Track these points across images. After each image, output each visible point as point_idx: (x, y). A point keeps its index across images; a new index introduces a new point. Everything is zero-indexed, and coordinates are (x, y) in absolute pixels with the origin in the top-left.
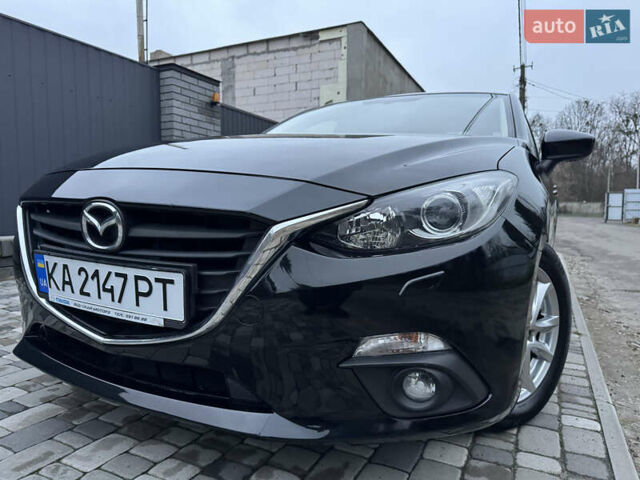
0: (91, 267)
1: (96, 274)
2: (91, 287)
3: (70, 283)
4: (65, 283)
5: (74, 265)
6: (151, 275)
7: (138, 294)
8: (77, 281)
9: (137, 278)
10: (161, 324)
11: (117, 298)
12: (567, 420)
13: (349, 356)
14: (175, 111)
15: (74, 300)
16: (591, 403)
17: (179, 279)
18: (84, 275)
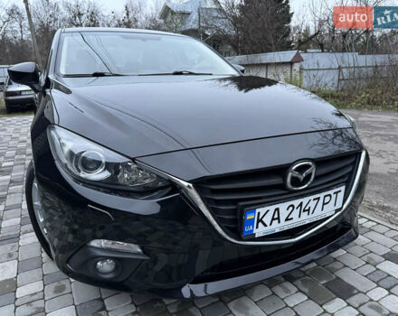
0: (296, 203)
1: (301, 204)
2: (296, 212)
3: (278, 218)
6: (331, 192)
7: (324, 204)
8: (283, 215)
9: (325, 196)
10: (333, 213)
11: (311, 212)
15: (279, 227)
18: (291, 208)
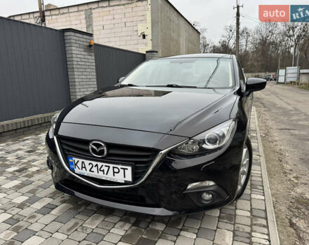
0: (94, 163)
1: (97, 165)
2: (95, 169)
3: (85, 167)
4: (82, 167)
5: (87, 162)
6: (119, 167)
7: (114, 172)
8: (88, 167)
9: (114, 167)
10: (123, 182)
11: (105, 173)
12: (253, 196)
13: (185, 189)
14: (73, 52)
15: (87, 173)
16: (262, 188)
17: (130, 168)
18: (91, 165)
